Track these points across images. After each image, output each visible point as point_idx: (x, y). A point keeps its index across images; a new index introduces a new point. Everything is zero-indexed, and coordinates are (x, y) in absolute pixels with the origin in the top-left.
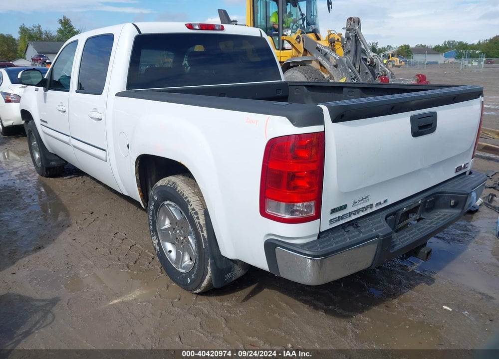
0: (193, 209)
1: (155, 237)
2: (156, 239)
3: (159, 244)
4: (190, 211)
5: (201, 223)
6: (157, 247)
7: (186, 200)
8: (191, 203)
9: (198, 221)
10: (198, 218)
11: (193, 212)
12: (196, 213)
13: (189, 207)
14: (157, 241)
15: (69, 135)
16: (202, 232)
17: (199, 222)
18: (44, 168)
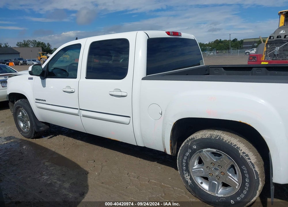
0: (244, 153)
1: (187, 174)
2: (189, 175)
3: (191, 179)
4: (241, 154)
5: (253, 162)
6: (189, 181)
7: (236, 147)
8: (240, 149)
9: (249, 161)
10: (249, 159)
11: (244, 155)
12: (247, 155)
13: (240, 152)
14: (189, 177)
15: (78, 108)
16: (254, 168)
17: (251, 162)
18: (34, 132)
